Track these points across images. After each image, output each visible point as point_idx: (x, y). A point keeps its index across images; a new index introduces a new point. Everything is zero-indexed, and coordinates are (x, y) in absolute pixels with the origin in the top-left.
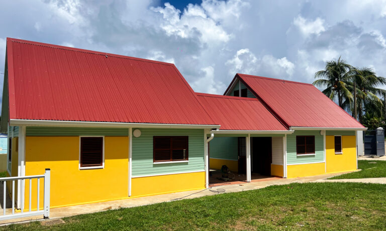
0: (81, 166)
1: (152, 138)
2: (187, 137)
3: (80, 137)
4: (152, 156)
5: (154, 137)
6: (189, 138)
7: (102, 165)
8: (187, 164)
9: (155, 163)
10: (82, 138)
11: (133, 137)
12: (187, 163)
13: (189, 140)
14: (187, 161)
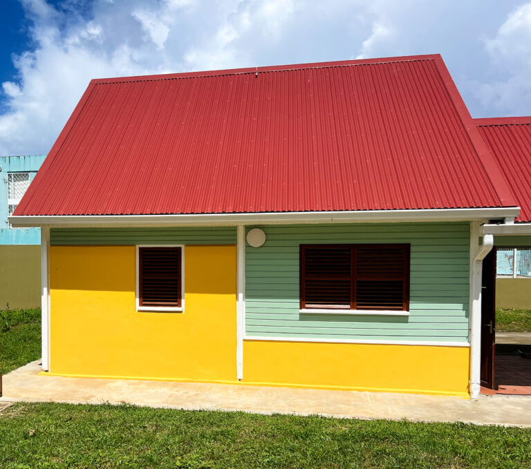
0: (141, 305)
1: (298, 250)
2: (408, 246)
3: (138, 247)
4: (298, 293)
5: (301, 246)
6: (412, 249)
7: (179, 305)
8: (404, 319)
9: (304, 311)
10: (141, 249)
11: (247, 246)
12: (407, 317)
13: (412, 255)
14: (404, 313)
